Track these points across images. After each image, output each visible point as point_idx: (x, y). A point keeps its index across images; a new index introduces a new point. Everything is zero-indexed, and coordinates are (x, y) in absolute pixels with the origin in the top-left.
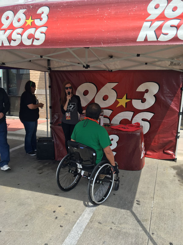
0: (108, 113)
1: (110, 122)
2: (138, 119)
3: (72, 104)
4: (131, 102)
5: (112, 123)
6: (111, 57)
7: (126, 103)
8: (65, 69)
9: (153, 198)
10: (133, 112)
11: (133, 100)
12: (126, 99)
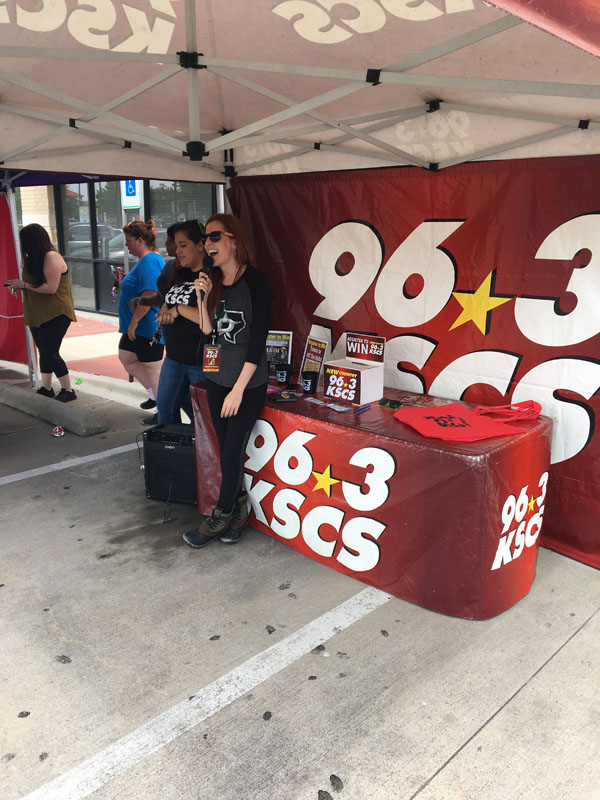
1: (426, 389)
6: (434, 105)
7: (489, 313)
10: (515, 360)
11: (518, 299)
12: (491, 296)
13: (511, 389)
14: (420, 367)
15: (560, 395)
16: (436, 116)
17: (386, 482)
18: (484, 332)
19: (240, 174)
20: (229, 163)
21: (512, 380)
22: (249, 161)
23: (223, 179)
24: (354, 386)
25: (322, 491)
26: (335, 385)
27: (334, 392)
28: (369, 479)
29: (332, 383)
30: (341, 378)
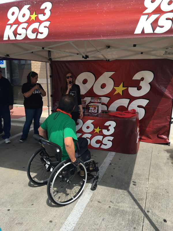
0: (106, 100)
1: (108, 109)
2: (134, 105)
3: (72, 93)
4: (127, 90)
5: (109, 109)
6: (109, 47)
7: (123, 91)
8: (65, 59)
9: (148, 179)
10: (129, 100)
11: (129, 88)
12: (123, 87)
13: (128, 106)
14: (106, 103)
15: (139, 106)
16: (109, 50)
17: (114, 128)
18: (122, 95)
19: (53, 60)
20: (50, 57)
21: (128, 104)
22: (56, 57)
23: (48, 61)
24: (97, 109)
25: (97, 132)
26: (91, 109)
27: (91, 111)
28: (109, 128)
29: (90, 109)
30: (93, 108)
